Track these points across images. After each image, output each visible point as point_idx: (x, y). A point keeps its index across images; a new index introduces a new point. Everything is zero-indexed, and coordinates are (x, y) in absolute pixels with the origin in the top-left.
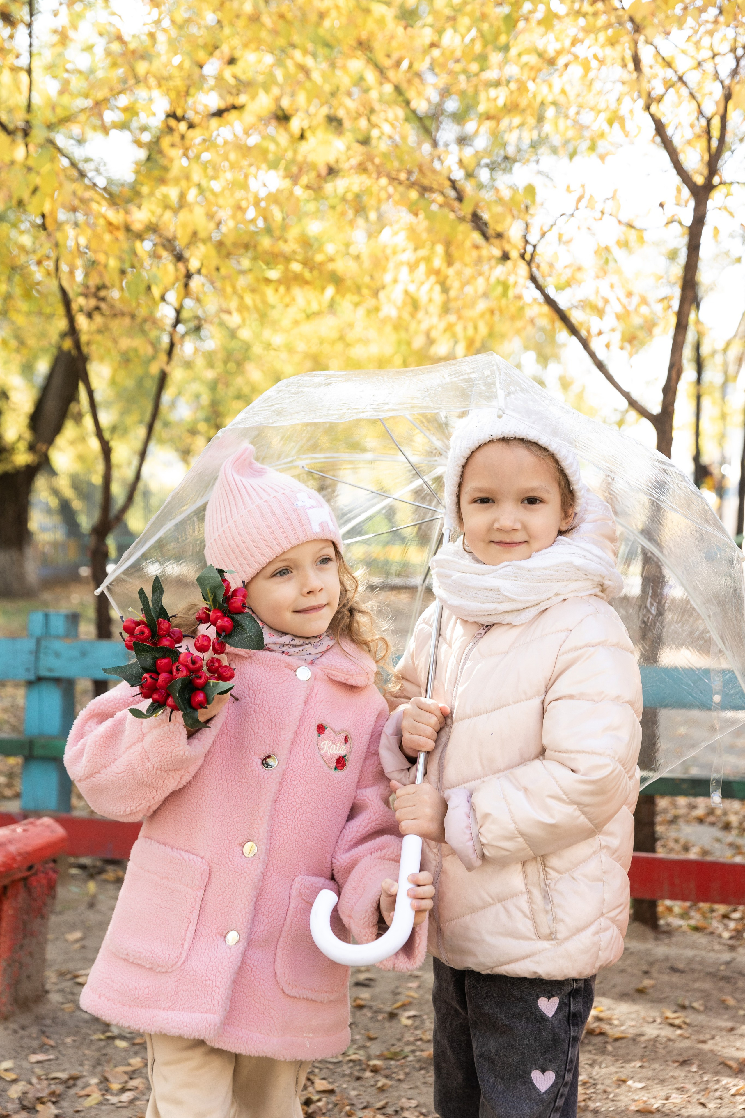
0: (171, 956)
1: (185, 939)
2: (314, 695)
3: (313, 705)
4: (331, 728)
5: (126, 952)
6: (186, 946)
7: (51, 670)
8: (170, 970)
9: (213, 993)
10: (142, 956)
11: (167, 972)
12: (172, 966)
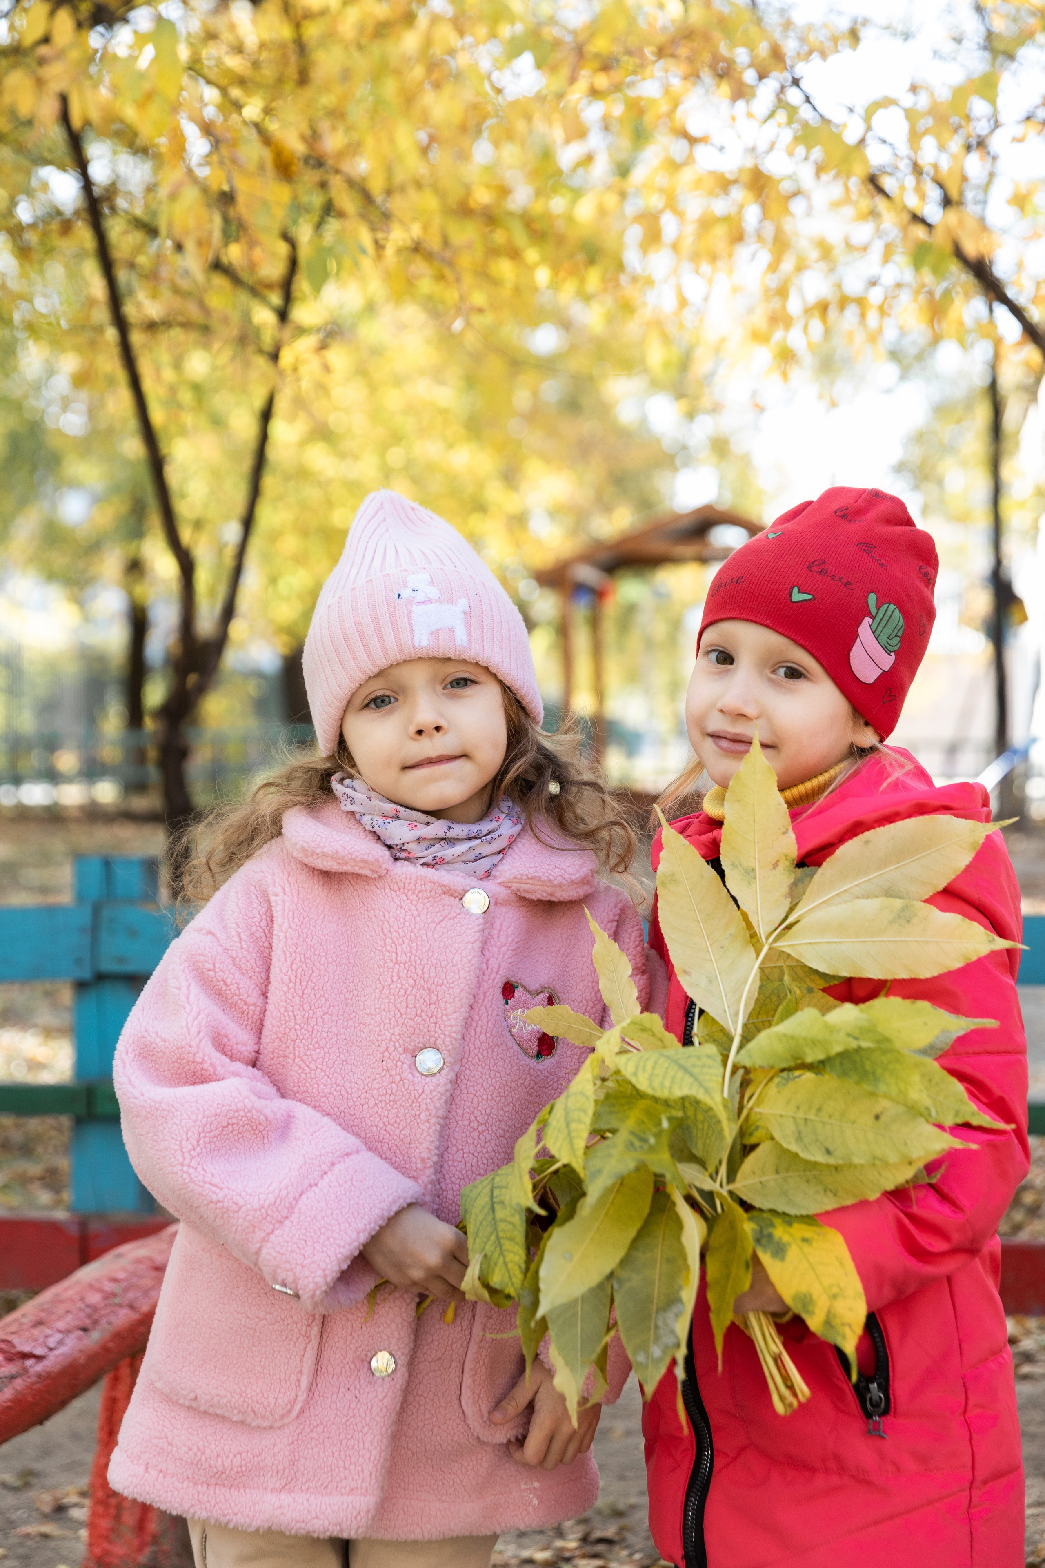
0: (279, 1401)
1: (301, 1372)
2: (495, 932)
3: (495, 950)
4: (524, 987)
5: (192, 1395)
6: (304, 1384)
7: (121, 960)
8: (279, 1424)
9: (361, 1460)
10: (224, 1401)
11: (271, 1427)
12: (282, 1417)
